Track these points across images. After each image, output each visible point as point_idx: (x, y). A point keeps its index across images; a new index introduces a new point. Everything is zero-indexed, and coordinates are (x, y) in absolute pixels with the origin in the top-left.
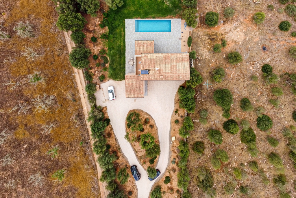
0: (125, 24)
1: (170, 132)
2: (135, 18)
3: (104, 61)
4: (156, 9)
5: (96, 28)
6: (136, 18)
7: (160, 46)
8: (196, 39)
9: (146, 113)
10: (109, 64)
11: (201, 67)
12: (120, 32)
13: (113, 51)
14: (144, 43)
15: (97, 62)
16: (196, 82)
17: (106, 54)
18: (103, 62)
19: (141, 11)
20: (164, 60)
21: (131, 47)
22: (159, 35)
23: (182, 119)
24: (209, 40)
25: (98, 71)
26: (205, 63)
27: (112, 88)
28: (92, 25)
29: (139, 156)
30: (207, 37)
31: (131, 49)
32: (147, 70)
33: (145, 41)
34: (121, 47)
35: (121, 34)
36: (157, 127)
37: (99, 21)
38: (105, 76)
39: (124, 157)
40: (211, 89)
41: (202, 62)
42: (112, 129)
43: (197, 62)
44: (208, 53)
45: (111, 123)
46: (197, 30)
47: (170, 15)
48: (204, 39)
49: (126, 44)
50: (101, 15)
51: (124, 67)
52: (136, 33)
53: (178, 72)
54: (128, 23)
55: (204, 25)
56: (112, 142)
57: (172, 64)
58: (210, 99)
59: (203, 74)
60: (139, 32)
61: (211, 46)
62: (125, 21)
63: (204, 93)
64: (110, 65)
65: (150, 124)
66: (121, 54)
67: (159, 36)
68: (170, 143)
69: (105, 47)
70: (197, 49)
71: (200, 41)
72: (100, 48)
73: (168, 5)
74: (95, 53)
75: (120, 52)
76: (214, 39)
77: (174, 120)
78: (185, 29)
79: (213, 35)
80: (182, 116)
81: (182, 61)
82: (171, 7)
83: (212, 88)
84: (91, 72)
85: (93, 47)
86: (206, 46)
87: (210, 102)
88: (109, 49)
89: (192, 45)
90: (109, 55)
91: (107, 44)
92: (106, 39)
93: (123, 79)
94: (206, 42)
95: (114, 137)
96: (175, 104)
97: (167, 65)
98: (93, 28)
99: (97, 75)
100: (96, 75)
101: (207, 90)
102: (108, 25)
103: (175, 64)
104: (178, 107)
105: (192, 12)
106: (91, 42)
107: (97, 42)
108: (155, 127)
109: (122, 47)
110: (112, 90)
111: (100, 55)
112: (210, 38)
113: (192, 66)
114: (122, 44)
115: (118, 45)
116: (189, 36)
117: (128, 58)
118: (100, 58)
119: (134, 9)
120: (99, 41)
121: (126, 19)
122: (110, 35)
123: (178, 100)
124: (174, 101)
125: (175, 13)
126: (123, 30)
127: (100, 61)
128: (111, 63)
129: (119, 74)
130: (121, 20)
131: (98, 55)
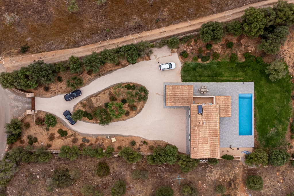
0: (248, 81)
1: (121, 136)
2: (255, 93)
3: (204, 57)
4: (265, 119)
5: (243, 46)
6: (254, 95)
7: (222, 123)
8: (230, 165)
9: (143, 107)
10: (201, 62)
11: (197, 171)
12: (238, 76)
13: (216, 67)
14: (228, 105)
15: (203, 49)
17: (213, 60)
18: (204, 55)
19: (263, 101)
20: (213, 130)
21: (221, 89)
22: (235, 122)
23: (136, 149)
24: (229, 180)
25: (192, 50)
26: (202, 175)
27: (174, 66)
28: (246, 43)
29: (92, 98)
30: (232, 178)
31: (218, 89)
33: (230, 107)
34: (221, 77)
35: (237, 76)
36: (126, 119)
37: (251, 50)
38: (187, 57)
39: (90, 80)
40: (171, 183)
41: (203, 172)
42: (124, 66)
43: (203, 166)
44: (213, 179)
45: (131, 65)
46: (240, 166)
47: (258, 134)
48: (230, 175)
49: (225, 83)
50: (258, 53)
51: (197, 81)
52: (238, 94)
53: (200, 146)
54: (249, 85)
55: (246, 174)
56: (108, 67)
57: (208, 139)
58: (160, 182)
59: (189, 173)
60: (238, 98)
61: (222, 183)
62: (252, 81)
63: (166, 176)
64: (200, 64)
65: (130, 111)
66: (213, 77)
67: (233, 122)
68: (107, 135)
69: (221, 58)
70: (219, 166)
71: (228, 169)
72: (220, 52)
73: (270, 133)
74: (214, 46)
75: (215, 76)
76: (231, 185)
77: (135, 140)
78: (242, 152)
79: (235, 185)
80: (139, 149)
81: (211, 150)
82: (267, 135)
84: (191, 42)
85: (220, 44)
86: (222, 176)
87: (156, 183)
88: (219, 62)
89: (224, 160)
90: (212, 63)
91: (225, 61)
92: (231, 59)
93: (183, 79)
94: (227, 177)
95: (114, 69)
96: (154, 141)
97: (207, 133)
98: (243, 43)
99: (187, 49)
101: (170, 179)
102: (246, 61)
103: (208, 142)
104: (150, 145)
105: (264, 161)
106: (227, 40)
107: (227, 49)
108: (126, 118)
109: (221, 78)
110: (172, 67)
111: (212, 52)
112: (232, 182)
113: (201, 161)
114: (224, 78)
115: (223, 73)
116: (234, 157)
117: (209, 86)
118: (208, 51)
119: (265, 92)
120: (228, 50)
121: (254, 83)
122: (235, 65)
123: (158, 144)
124: (156, 140)
125: (260, 140)
126: (240, 79)
127: (205, 52)
128: (202, 65)
129: (189, 75)
130: (252, 77)
131: (212, 49)
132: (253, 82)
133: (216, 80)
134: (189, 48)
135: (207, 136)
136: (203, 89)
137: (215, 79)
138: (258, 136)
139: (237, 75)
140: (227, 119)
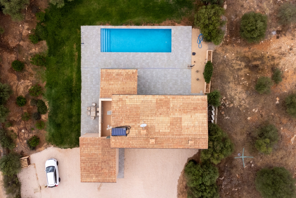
0: (80, 35)
2: (100, 24)
3: (38, 109)
4: (144, 6)
5: (21, 43)
6: (103, 25)
7: (149, 80)
8: (221, 67)
10: (47, 114)
11: (231, 123)
12: (71, 52)
13: (56, 89)
14: (117, 75)
15: (25, 111)
16: (221, 153)
17: (43, 94)
18: (35, 110)
19: (113, 10)
20: (158, 108)
21: (92, 82)
22: (148, 59)
24: (247, 70)
25: (26, 130)
26: (238, 115)
27: (53, 163)
28: (15, 38)
30: (243, 64)
31: (92, 86)
32: (123, 127)
33: (120, 71)
34: (72, 81)
35: (72, 55)
37: (28, 29)
38: (39, 138)
40: (251, 166)
41: (232, 113)
43: (223, 113)
44: (244, 96)
46: (223, 50)
47: (170, 19)
48: (238, 67)
49: (82, 75)
50: (33, 18)
51: (79, 122)
52: (102, 53)
53: (185, 132)
54: (87, 33)
55: (237, 40)
57: (174, 116)
58: (248, 186)
59: (234, 137)
60: (108, 53)
61: (252, 81)
62: (80, 29)
63: (237, 175)
64: (50, 117)
66: (72, 95)
67: (147, 61)
69: (41, 81)
70: (223, 87)
71: (228, 70)
72: (31, 83)
74: (21, 92)
75: (71, 90)
76: (256, 66)
78: (200, 46)
79: (255, 59)
81: (193, 111)
82: (172, 3)
83: (253, 165)
84: (12, 131)
85: (17, 82)
86: (241, 80)
87: (249, 193)
88: (48, 84)
89: (212, 78)
90: (49, 97)
91: (45, 74)
92: (42, 65)
94: (242, 73)
96: (179, 195)
97: (162, 118)
98: (16, 44)
99: (24, 138)
100: (22, 137)
101: (243, 169)
102: (46, 38)
103: (179, 116)
105: (215, 13)
106: (11, 70)
107: (25, 70)
109: (74, 82)
110: (54, 167)
111: (31, 97)
112: (250, 64)
113: (212, 121)
114: (74, 76)
115: (65, 77)
116: (207, 61)
117: (87, 102)
118: (29, 102)
119: (99, 7)
120: (28, 69)
121: (82, 25)
122: (51, 57)
123: (185, 188)
124: (177, 191)
125: (180, 16)
126: (77, 49)
127: (31, 108)
128: (52, 114)
129: (68, 135)
130: (73, 29)
131: (26, 96)
132: (82, 27)
133: (78, 90)
134: (23, 134)
136: (91, 112)
137: (76, 91)
138: (173, 19)
139: (68, 54)
140: (143, 72)
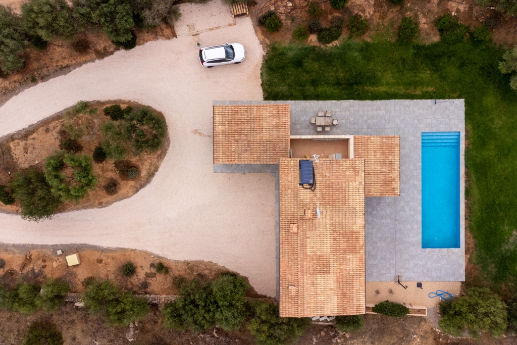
0: (449, 98)
1: (95, 248)
2: (466, 131)
3: (325, 29)
4: (497, 202)
6: (466, 135)
7: (375, 212)
8: (398, 330)
9: (156, 169)
10: (317, 44)
12: (422, 83)
13: (359, 58)
14: (391, 164)
15: (323, 7)
17: (351, 37)
18: (324, 24)
19: (490, 152)
20: (345, 234)
21: (372, 118)
22: (410, 210)
23: (137, 286)
25: (292, 10)
29: (11, 145)
31: (365, 118)
32: (314, 180)
33: (397, 168)
34: (373, 84)
35: (415, 84)
36: (109, 203)
37: (458, 11)
38: (278, 31)
39: (5, 94)
42: (102, 54)
43: (323, 333)
45: (122, 52)
46: (426, 332)
47: (476, 245)
49: (383, 101)
50: (477, 19)
51: (305, 97)
52: (419, 135)
53: (307, 280)
54: (452, 108)
56: (56, 56)
57: (331, 260)
60: (420, 144)
62: (459, 97)
64: (313, 49)
65: (119, 180)
66: (350, 85)
67: (407, 209)
68: (55, 248)
69: (372, 33)
70: (365, 333)
71: (392, 341)
72: (369, 17)
73: (511, 240)
75: (357, 83)
77: (133, 261)
78: (432, 295)
80: (145, 285)
81: (340, 292)
82: (503, 249)
88: (368, 45)
89: (379, 315)
90: (347, 47)
91: (384, 40)
92: (399, 36)
93: (267, 92)
95: (74, 62)
96: (187, 263)
97: (328, 241)
99: (279, 6)
100: (279, 3)
102: (444, 40)
103: (332, 269)
104: (177, 273)
107: (389, 7)
108: (109, 198)
109: (372, 89)
110: (233, 59)
111: (346, 17)
114: (382, 89)
115: (379, 74)
116: (410, 307)
117: (338, 110)
118: (337, 14)
119: (496, 128)
120: (392, 12)
121: (465, 101)
122: (412, 50)
123: (198, 273)
124: (194, 260)
125: (481, 263)
126: (427, 92)
127: (327, 17)
128: (318, 53)
129: (284, 80)
130: (460, 86)
131: (347, 8)
132: (462, 101)
133: (359, 94)
134: (285, 4)
135: (327, 250)
136: (323, 118)
137: (356, 91)
138: (476, 250)
139: (418, 79)
140: (389, 203)
